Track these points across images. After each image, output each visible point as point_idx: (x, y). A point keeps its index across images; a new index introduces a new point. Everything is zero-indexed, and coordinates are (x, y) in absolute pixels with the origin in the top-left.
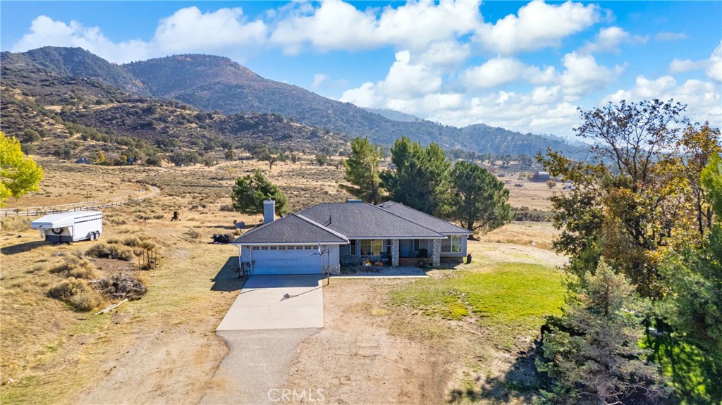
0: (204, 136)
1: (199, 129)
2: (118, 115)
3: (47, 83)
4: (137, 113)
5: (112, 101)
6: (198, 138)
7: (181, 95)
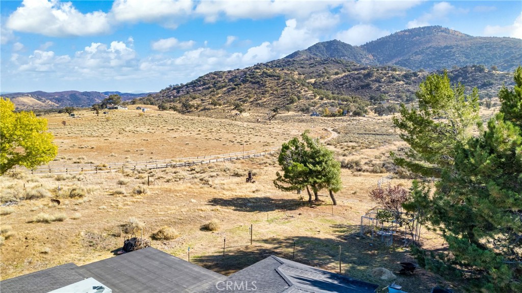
0: (408, 91)
1: (405, 85)
2: (347, 81)
3: (312, 65)
4: (360, 78)
5: (345, 72)
6: (403, 92)
7: (399, 61)
